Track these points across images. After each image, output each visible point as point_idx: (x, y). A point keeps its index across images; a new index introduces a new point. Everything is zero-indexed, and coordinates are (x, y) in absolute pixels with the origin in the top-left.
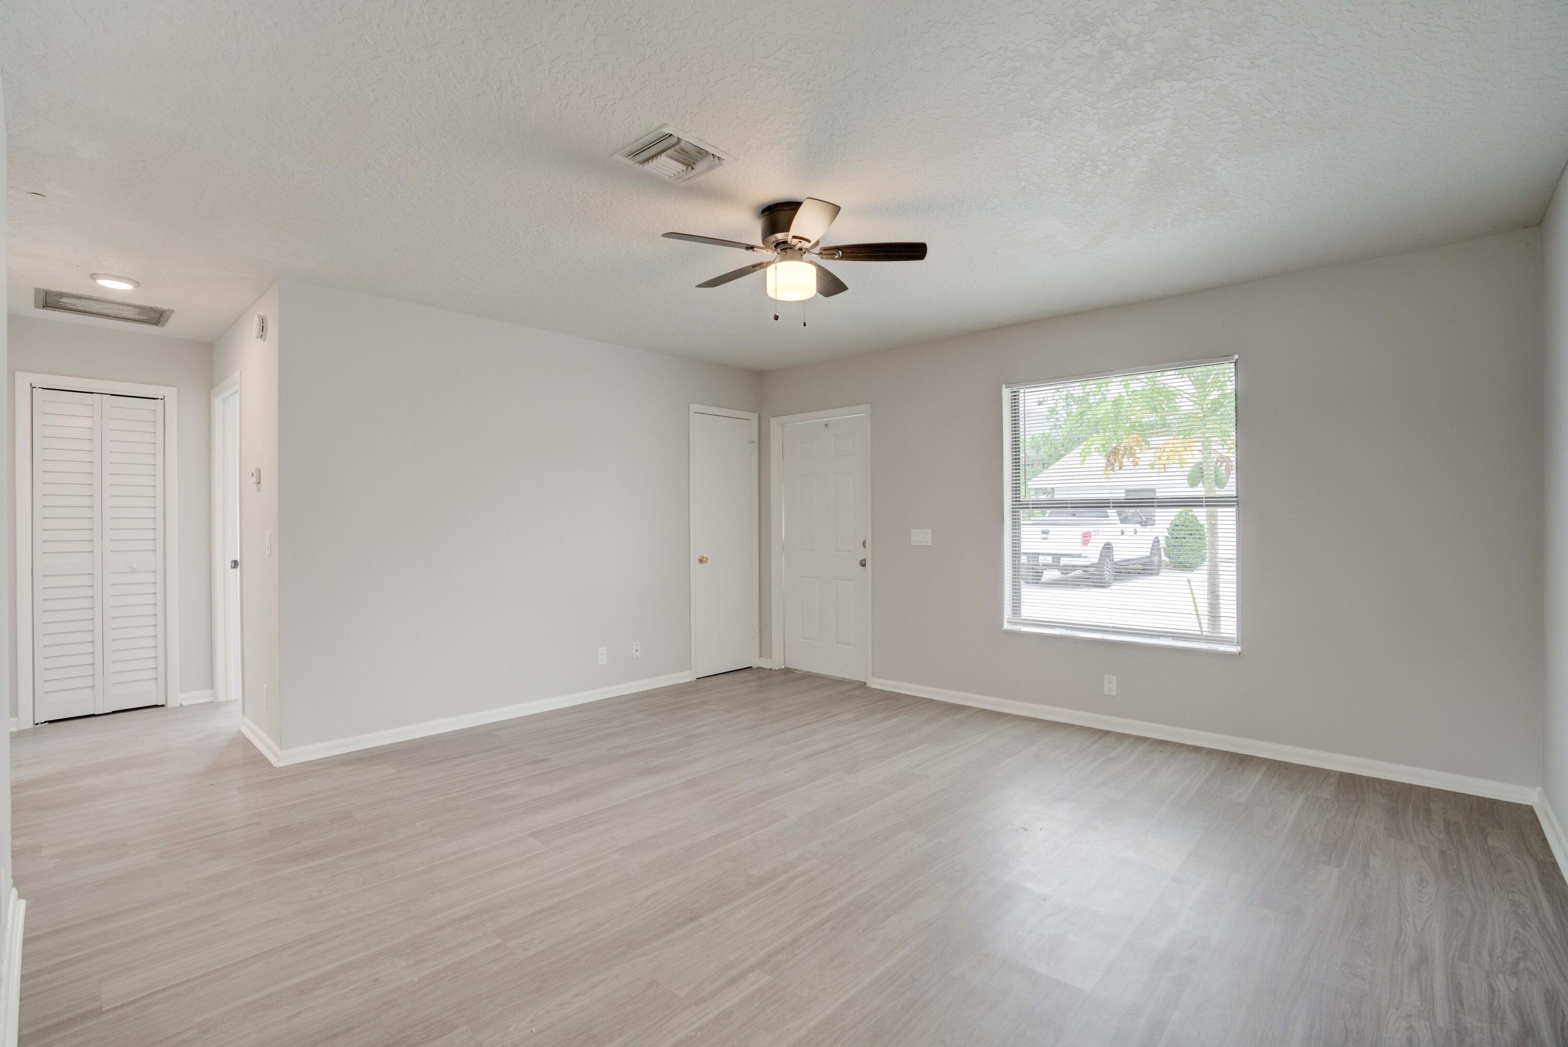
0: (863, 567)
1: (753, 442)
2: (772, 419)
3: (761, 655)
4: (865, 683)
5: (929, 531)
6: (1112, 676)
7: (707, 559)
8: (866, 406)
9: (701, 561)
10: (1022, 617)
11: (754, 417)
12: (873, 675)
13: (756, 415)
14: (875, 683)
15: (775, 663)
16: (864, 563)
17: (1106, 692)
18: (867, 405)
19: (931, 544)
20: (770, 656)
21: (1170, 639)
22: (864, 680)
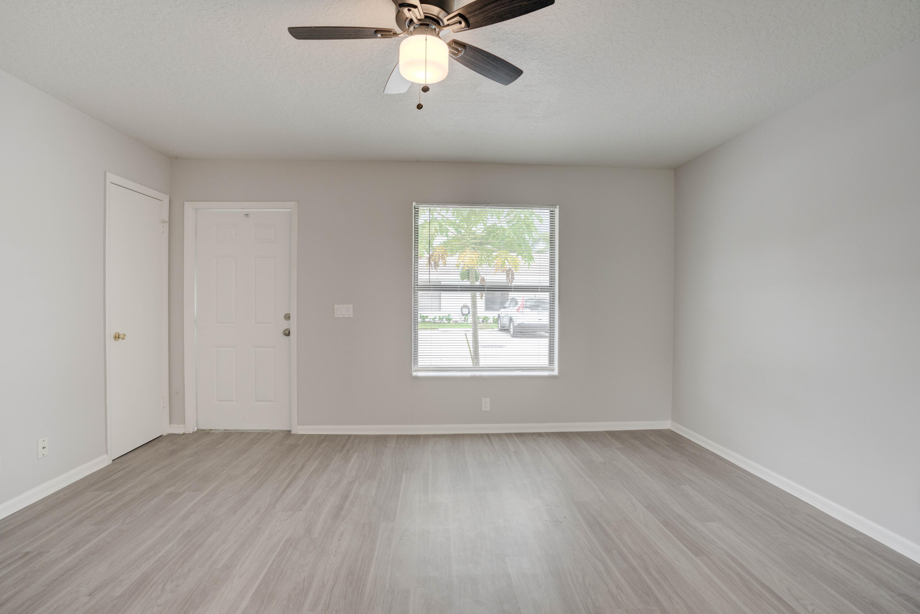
0: (287, 337)
1: (163, 222)
2: (187, 204)
3: (171, 422)
4: (290, 431)
5: (351, 306)
6: (487, 399)
7: (125, 335)
8: (293, 204)
9: (117, 337)
10: (419, 366)
11: (166, 198)
12: (299, 424)
13: (168, 197)
14: (300, 430)
15: (190, 427)
16: (287, 332)
17: (484, 409)
18: (295, 203)
19: (352, 317)
20: (183, 421)
21: (521, 371)
22: (288, 429)
